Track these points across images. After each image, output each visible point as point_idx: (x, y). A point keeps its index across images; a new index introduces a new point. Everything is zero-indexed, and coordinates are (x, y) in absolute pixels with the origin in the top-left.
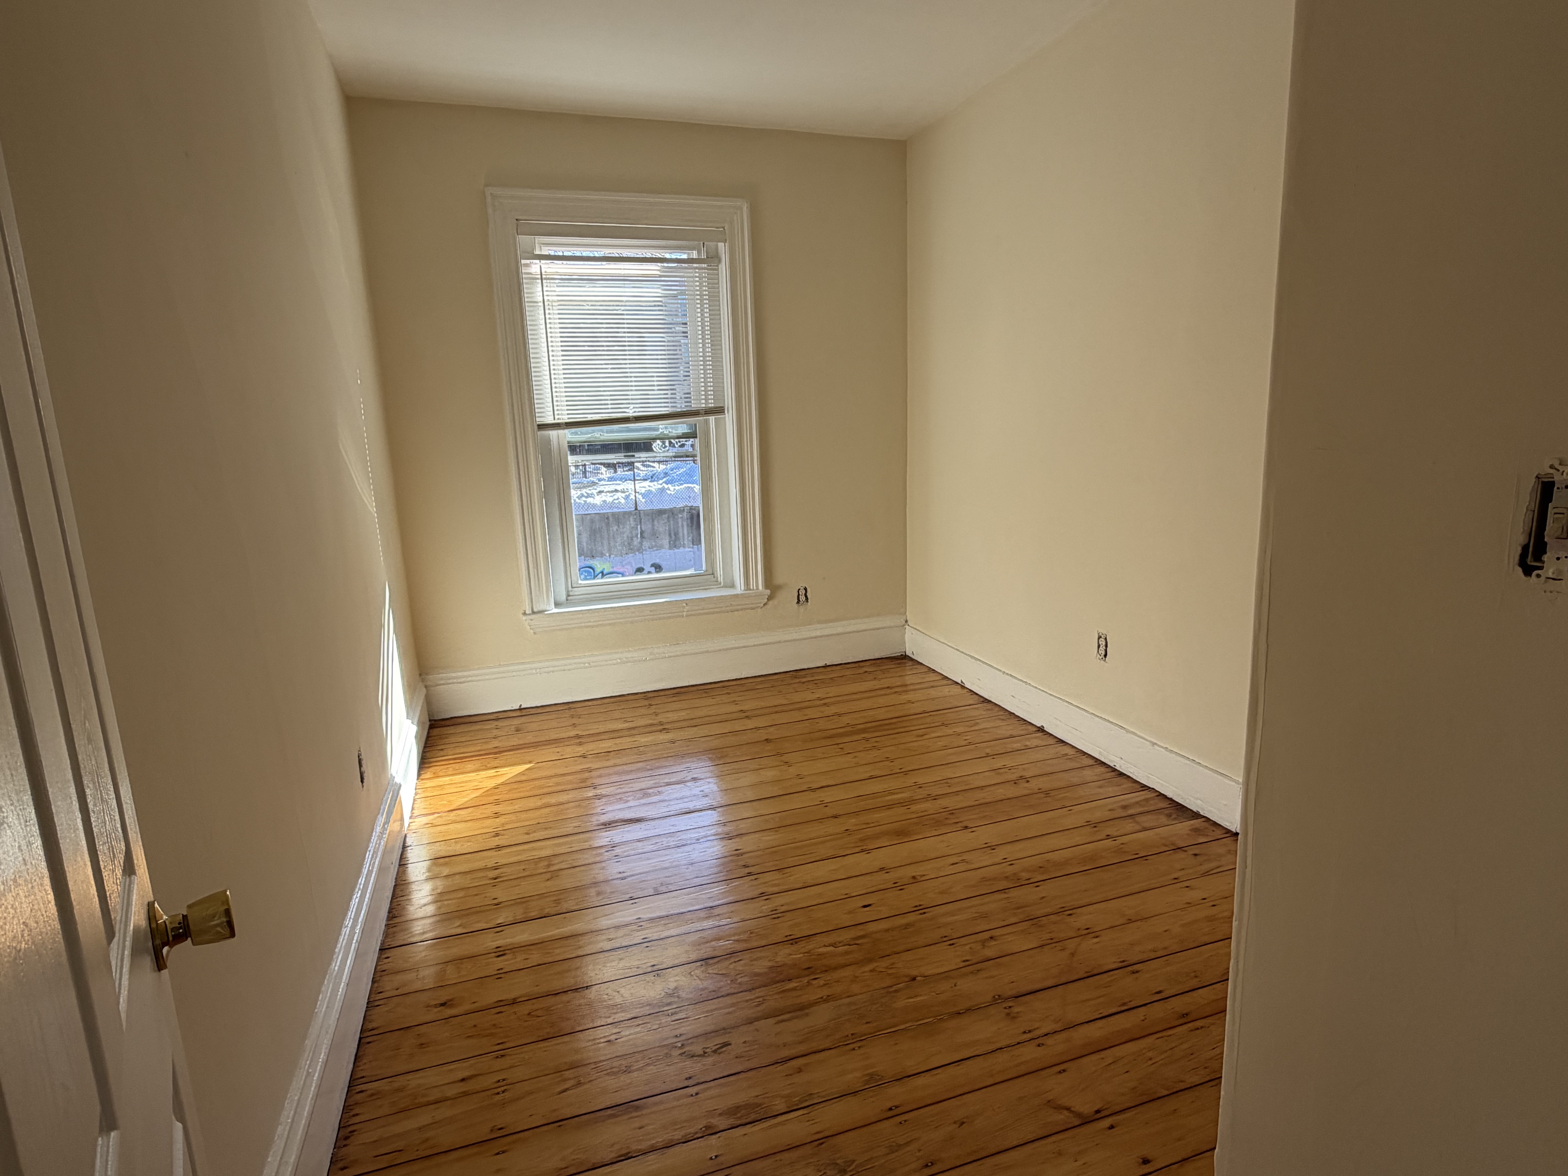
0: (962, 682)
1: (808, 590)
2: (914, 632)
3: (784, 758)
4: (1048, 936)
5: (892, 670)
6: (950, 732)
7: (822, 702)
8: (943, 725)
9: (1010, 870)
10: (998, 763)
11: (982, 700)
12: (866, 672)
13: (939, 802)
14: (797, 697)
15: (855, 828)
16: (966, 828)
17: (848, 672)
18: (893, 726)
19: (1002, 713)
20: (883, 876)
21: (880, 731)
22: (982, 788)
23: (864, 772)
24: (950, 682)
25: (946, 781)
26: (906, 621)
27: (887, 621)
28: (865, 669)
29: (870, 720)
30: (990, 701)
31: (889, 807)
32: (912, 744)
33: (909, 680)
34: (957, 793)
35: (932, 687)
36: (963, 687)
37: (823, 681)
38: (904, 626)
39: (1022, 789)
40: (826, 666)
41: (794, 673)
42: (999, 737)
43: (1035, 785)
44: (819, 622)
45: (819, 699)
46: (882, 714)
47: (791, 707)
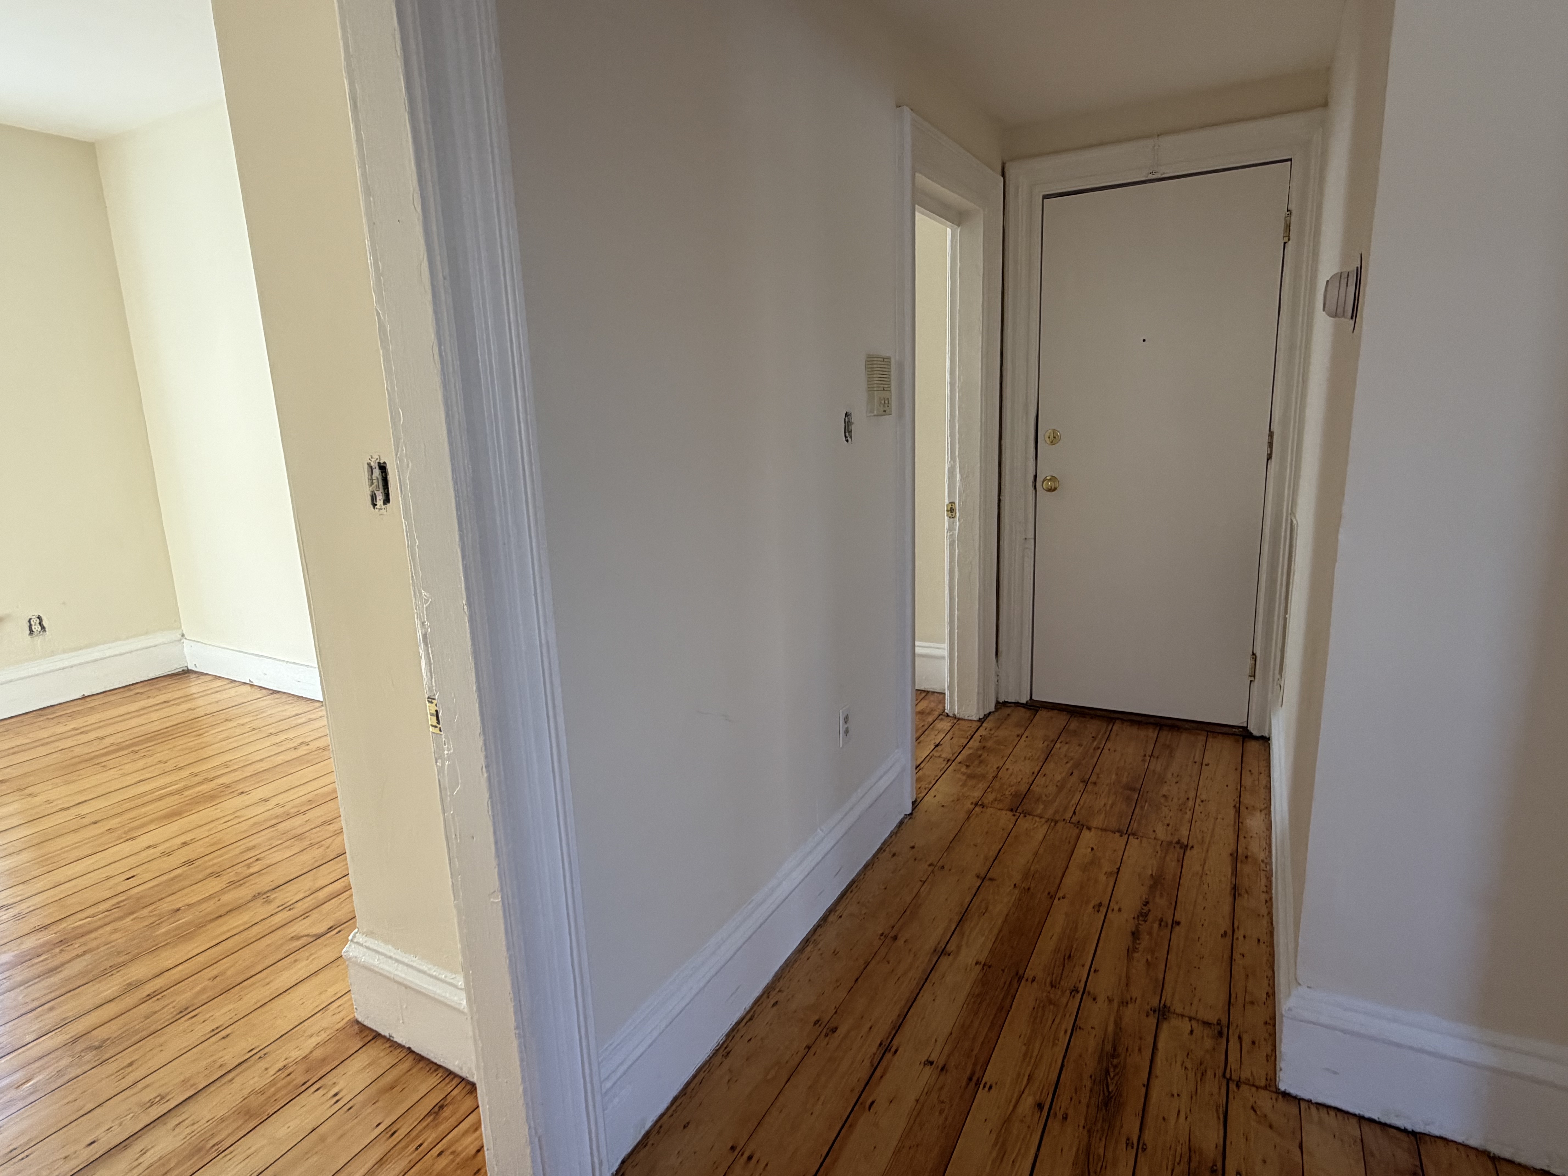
0: (250, 681)
1: (44, 618)
2: (193, 644)
3: (27, 791)
4: (309, 843)
5: (171, 686)
6: (235, 724)
7: (79, 731)
8: (227, 720)
9: (282, 810)
10: (278, 739)
11: (271, 692)
12: (137, 694)
13: (215, 782)
14: (44, 734)
15: (115, 826)
16: (242, 793)
17: (112, 698)
18: (167, 734)
19: (291, 698)
20: (151, 851)
21: (155, 740)
22: (261, 760)
23: (130, 780)
24: (237, 684)
25: (226, 765)
26: (183, 635)
27: (159, 638)
28: (137, 691)
29: (137, 735)
30: (278, 692)
31: (160, 798)
32: (189, 744)
33: (194, 690)
34: (235, 770)
35: (217, 692)
36: (252, 686)
37: (79, 712)
38: (181, 640)
39: (303, 750)
40: (84, 697)
41: (39, 712)
42: (282, 718)
43: (314, 745)
44: (64, 651)
45: (75, 729)
46: (156, 726)
47: (35, 744)
